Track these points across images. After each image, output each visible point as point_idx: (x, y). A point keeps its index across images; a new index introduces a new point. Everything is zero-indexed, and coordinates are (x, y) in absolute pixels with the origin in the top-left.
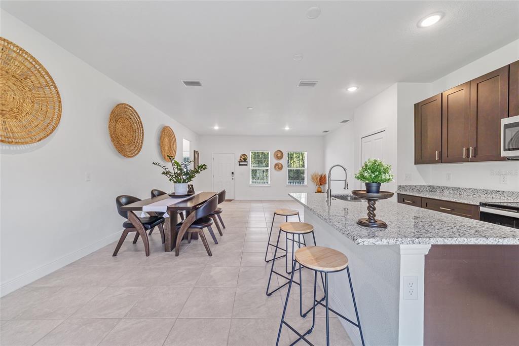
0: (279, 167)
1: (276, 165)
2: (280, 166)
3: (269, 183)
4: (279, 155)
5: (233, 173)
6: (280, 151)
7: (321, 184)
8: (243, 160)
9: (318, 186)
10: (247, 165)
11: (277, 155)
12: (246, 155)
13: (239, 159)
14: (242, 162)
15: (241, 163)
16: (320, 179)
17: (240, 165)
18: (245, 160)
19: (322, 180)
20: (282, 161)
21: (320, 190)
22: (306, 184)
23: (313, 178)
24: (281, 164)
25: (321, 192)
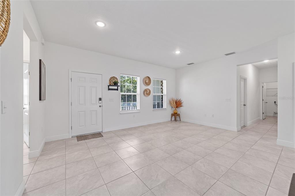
0: (147, 93)
4: (147, 81)
6: (149, 78)
7: (177, 107)
9: (174, 109)
10: (117, 90)
11: (145, 81)
12: (116, 78)
15: (110, 87)
16: (176, 103)
17: (109, 89)
19: (178, 104)
20: (150, 87)
21: (176, 112)
22: (166, 108)
23: (170, 103)
24: (149, 89)
25: (176, 113)
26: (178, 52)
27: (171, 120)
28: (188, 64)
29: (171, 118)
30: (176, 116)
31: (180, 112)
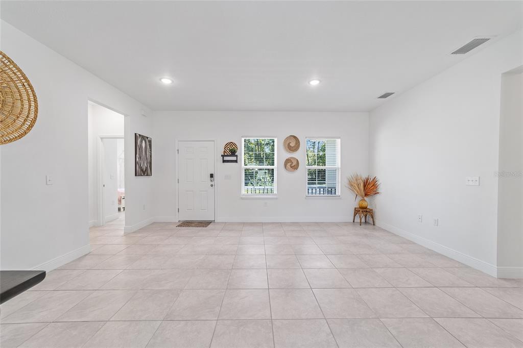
0: (291, 165)
1: (288, 161)
2: (295, 163)
3: (275, 192)
4: (292, 144)
5: (212, 176)
6: (295, 137)
7: (366, 195)
8: (230, 153)
9: (359, 198)
10: (236, 161)
11: (289, 144)
12: (235, 144)
13: (223, 150)
14: (227, 156)
15: (226, 158)
16: (365, 186)
17: (224, 161)
18: (233, 153)
19: (369, 188)
20: (298, 155)
21: (364, 204)
22: (340, 194)
23: (351, 184)
24: (295, 159)
25: (366, 208)
26: (314, 83)
27: (354, 222)
28: (380, 97)
29: (353, 217)
30: (365, 214)
31: (376, 205)
